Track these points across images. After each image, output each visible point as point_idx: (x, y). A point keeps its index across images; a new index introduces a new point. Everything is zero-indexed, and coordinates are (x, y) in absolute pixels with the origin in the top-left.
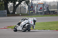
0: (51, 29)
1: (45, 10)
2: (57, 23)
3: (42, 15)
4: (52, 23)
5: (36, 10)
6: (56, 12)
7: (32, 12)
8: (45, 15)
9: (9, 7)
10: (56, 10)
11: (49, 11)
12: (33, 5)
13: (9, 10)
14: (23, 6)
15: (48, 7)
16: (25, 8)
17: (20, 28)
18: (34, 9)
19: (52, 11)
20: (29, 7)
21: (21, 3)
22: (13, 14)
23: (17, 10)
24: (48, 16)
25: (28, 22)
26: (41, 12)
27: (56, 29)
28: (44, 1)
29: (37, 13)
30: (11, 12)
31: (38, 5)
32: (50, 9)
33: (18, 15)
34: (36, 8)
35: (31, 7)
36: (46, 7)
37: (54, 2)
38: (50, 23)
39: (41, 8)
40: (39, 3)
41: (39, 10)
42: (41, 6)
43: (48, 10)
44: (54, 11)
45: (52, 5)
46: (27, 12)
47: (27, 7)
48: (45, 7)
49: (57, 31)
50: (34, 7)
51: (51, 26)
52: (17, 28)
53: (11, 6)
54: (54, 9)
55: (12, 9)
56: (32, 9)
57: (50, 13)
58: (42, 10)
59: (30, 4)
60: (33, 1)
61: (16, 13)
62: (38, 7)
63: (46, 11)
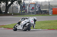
0: (43, 28)
1: (37, 9)
2: (48, 22)
3: (34, 15)
4: (43, 22)
5: (28, 10)
6: (48, 12)
7: (24, 12)
8: (37, 15)
9: (1, 7)
10: (48, 9)
11: (41, 11)
12: (25, 5)
13: (2, 10)
14: (15, 6)
15: (40, 7)
16: (17, 8)
17: (20, 27)
18: (26, 9)
19: (44, 11)
20: (21, 7)
21: (14, 3)
22: (6, 14)
23: (9, 9)
24: (40, 15)
25: (28, 21)
26: (33, 12)
27: (48, 28)
28: (36, 1)
29: (29, 12)
30: (3, 12)
31: (30, 4)
32: (42, 9)
33: (10, 15)
34: (28, 8)
35: (23, 7)
36: (38, 7)
37: (45, 2)
38: (42, 22)
39: (33, 8)
40: (31, 3)
41: (31, 10)
42: (33, 6)
43: (39, 10)
44: (45, 11)
45: (43, 5)
46: (19, 11)
47: (19, 7)
48: (36, 7)
49: (49, 30)
50: (26, 7)
51: (43, 25)
52: (17, 27)
53: (3, 6)
54: (46, 8)
55: (5, 9)
56: (24, 9)
57: (42, 13)
58: (34, 10)
59: (22, 4)
60: (25, 1)
61: (8, 13)
62: (30, 7)
63: (38, 11)
